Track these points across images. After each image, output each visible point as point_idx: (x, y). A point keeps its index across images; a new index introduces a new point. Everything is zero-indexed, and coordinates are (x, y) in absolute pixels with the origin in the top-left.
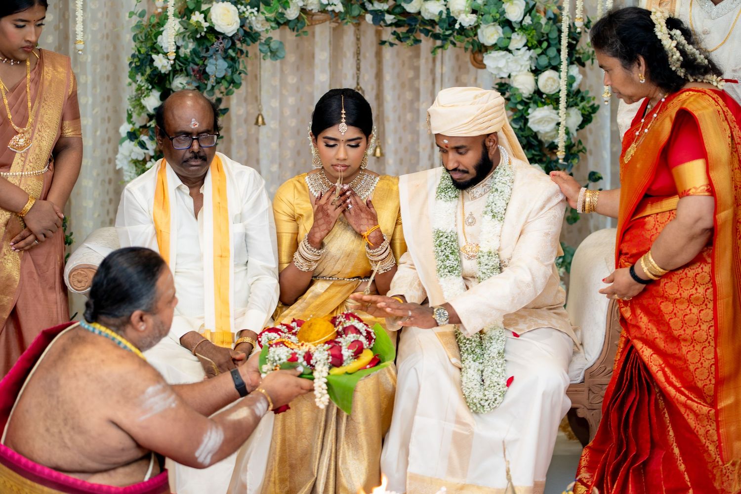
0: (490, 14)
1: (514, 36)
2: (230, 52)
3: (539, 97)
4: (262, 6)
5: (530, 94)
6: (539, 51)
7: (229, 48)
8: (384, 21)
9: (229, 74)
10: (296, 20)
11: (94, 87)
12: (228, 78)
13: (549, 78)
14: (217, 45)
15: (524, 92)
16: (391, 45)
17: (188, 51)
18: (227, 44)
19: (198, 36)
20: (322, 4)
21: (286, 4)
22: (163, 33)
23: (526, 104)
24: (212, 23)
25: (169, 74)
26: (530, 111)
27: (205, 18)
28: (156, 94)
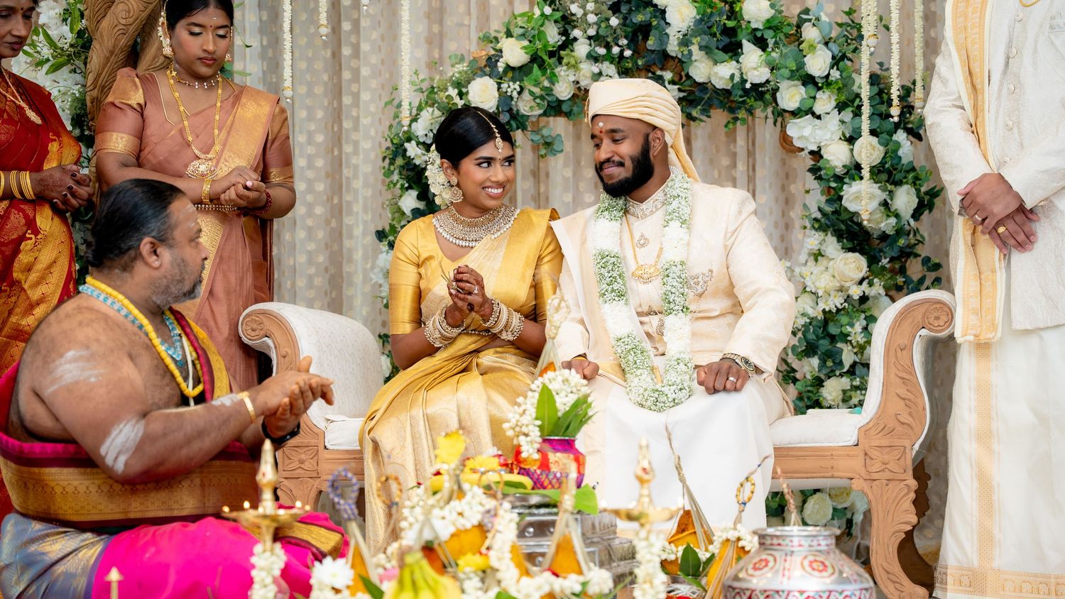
0: (786, 68)
1: (819, 95)
3: (854, 170)
4: (524, 80)
5: (843, 166)
6: (850, 109)
10: (570, 103)
11: (365, 210)
15: (837, 164)
20: (594, 74)
21: (554, 78)
22: (419, 121)
23: (839, 179)
24: (469, 102)
26: (845, 187)
27: (461, 95)
28: (414, 193)
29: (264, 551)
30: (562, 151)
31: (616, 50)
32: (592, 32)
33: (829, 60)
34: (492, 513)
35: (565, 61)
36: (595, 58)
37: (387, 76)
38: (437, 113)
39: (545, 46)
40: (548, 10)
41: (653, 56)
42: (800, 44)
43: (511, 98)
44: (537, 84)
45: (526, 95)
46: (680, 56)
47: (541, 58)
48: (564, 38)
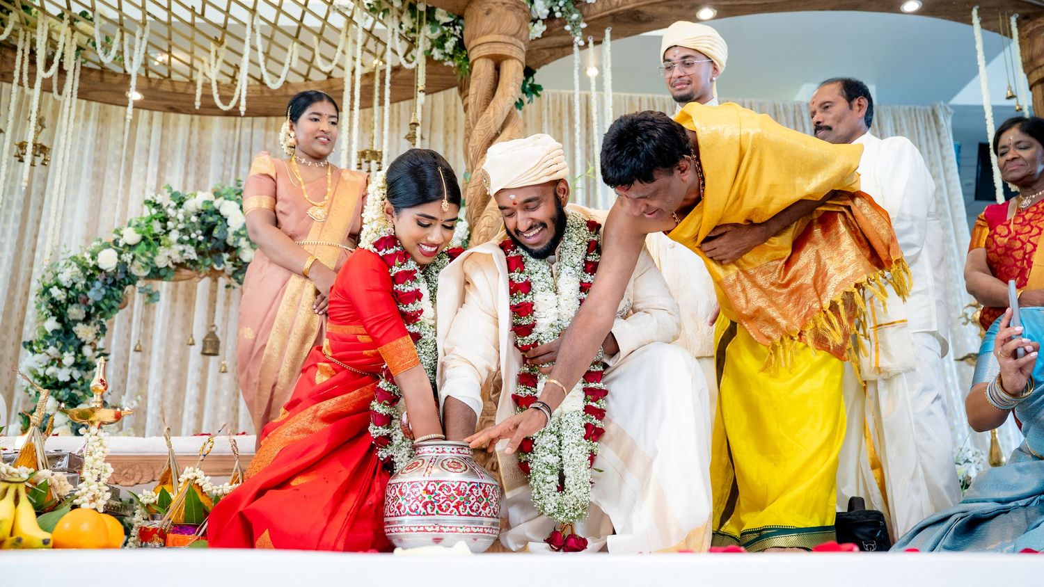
8: (223, 262)
10: (165, 270)
12: (106, 303)
14: (99, 277)
16: (234, 288)
17: (80, 285)
18: (110, 281)
19: (88, 274)
20: (180, 251)
21: (156, 253)
24: (97, 263)
25: (64, 303)
27: (93, 258)
28: (55, 318)
30: (158, 300)
31: (193, 235)
32: (181, 226)
35: (162, 243)
36: (180, 242)
38: (76, 269)
39: (149, 230)
40: (154, 211)
41: (218, 244)
43: (126, 263)
44: (143, 254)
45: (137, 263)
46: (235, 246)
47: (147, 239)
48: (164, 231)
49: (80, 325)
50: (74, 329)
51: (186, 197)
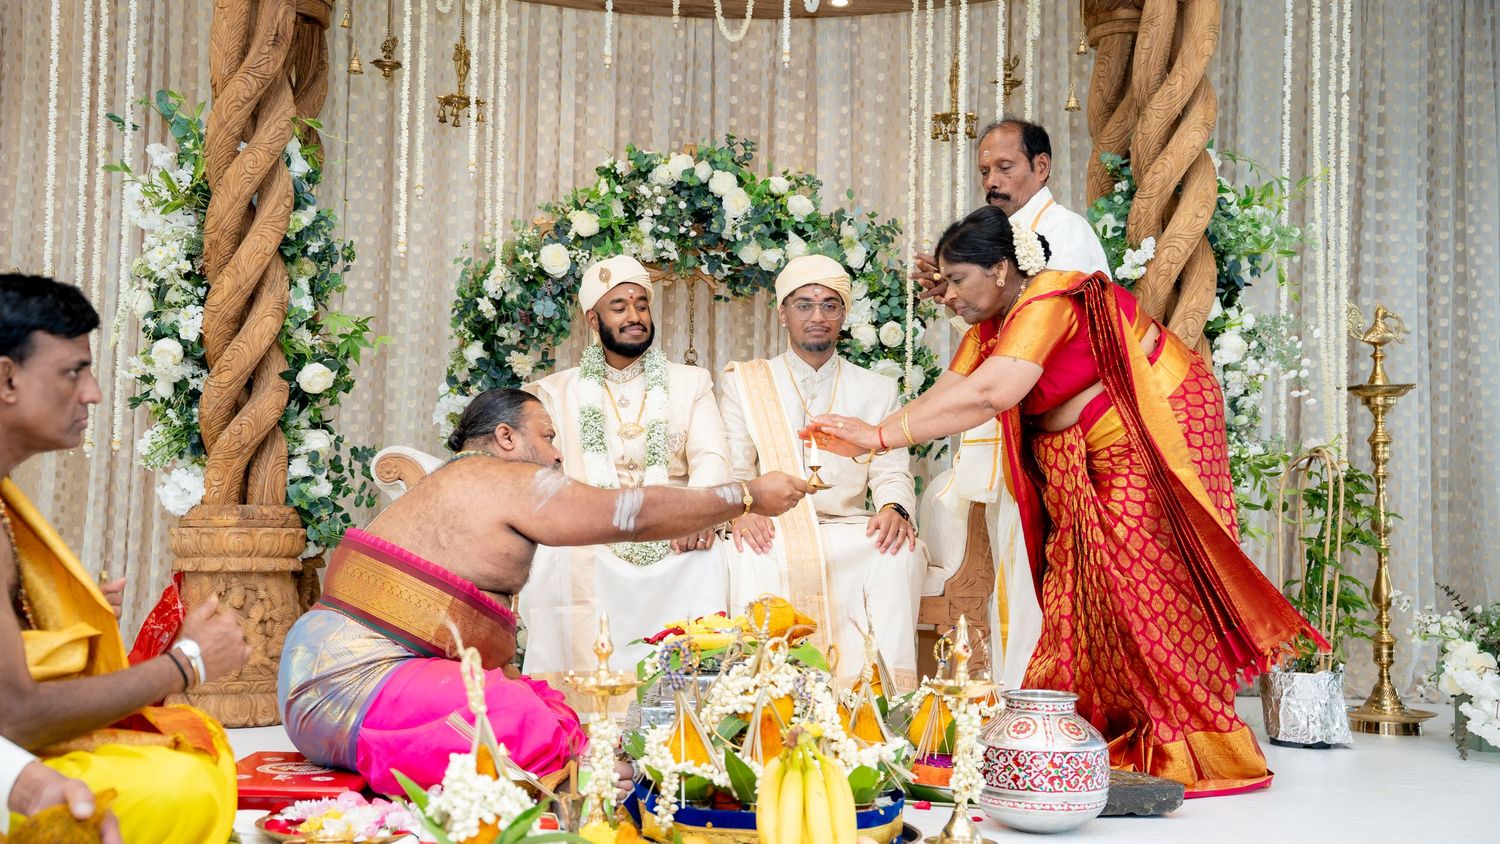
1: (855, 283)
2: (559, 298)
3: (881, 350)
4: (593, 249)
5: (870, 346)
6: (880, 300)
7: (558, 295)
8: (720, 268)
9: (558, 317)
12: (556, 323)
13: (892, 328)
14: (546, 286)
15: (864, 343)
16: (727, 300)
17: (514, 297)
18: (556, 290)
19: (526, 280)
20: (656, 250)
22: (489, 279)
23: (866, 356)
24: (541, 263)
25: (493, 322)
27: (535, 259)
28: (479, 344)
29: (602, 720)
31: (682, 230)
32: (658, 212)
33: (864, 255)
34: (802, 682)
35: (632, 235)
36: (657, 235)
37: (435, 232)
38: (508, 271)
39: (612, 220)
40: (619, 189)
41: (711, 238)
42: (837, 239)
43: (578, 264)
46: (732, 240)
47: (613, 231)
48: (629, 215)
49: (513, 353)
50: (507, 359)
51: (654, 162)
